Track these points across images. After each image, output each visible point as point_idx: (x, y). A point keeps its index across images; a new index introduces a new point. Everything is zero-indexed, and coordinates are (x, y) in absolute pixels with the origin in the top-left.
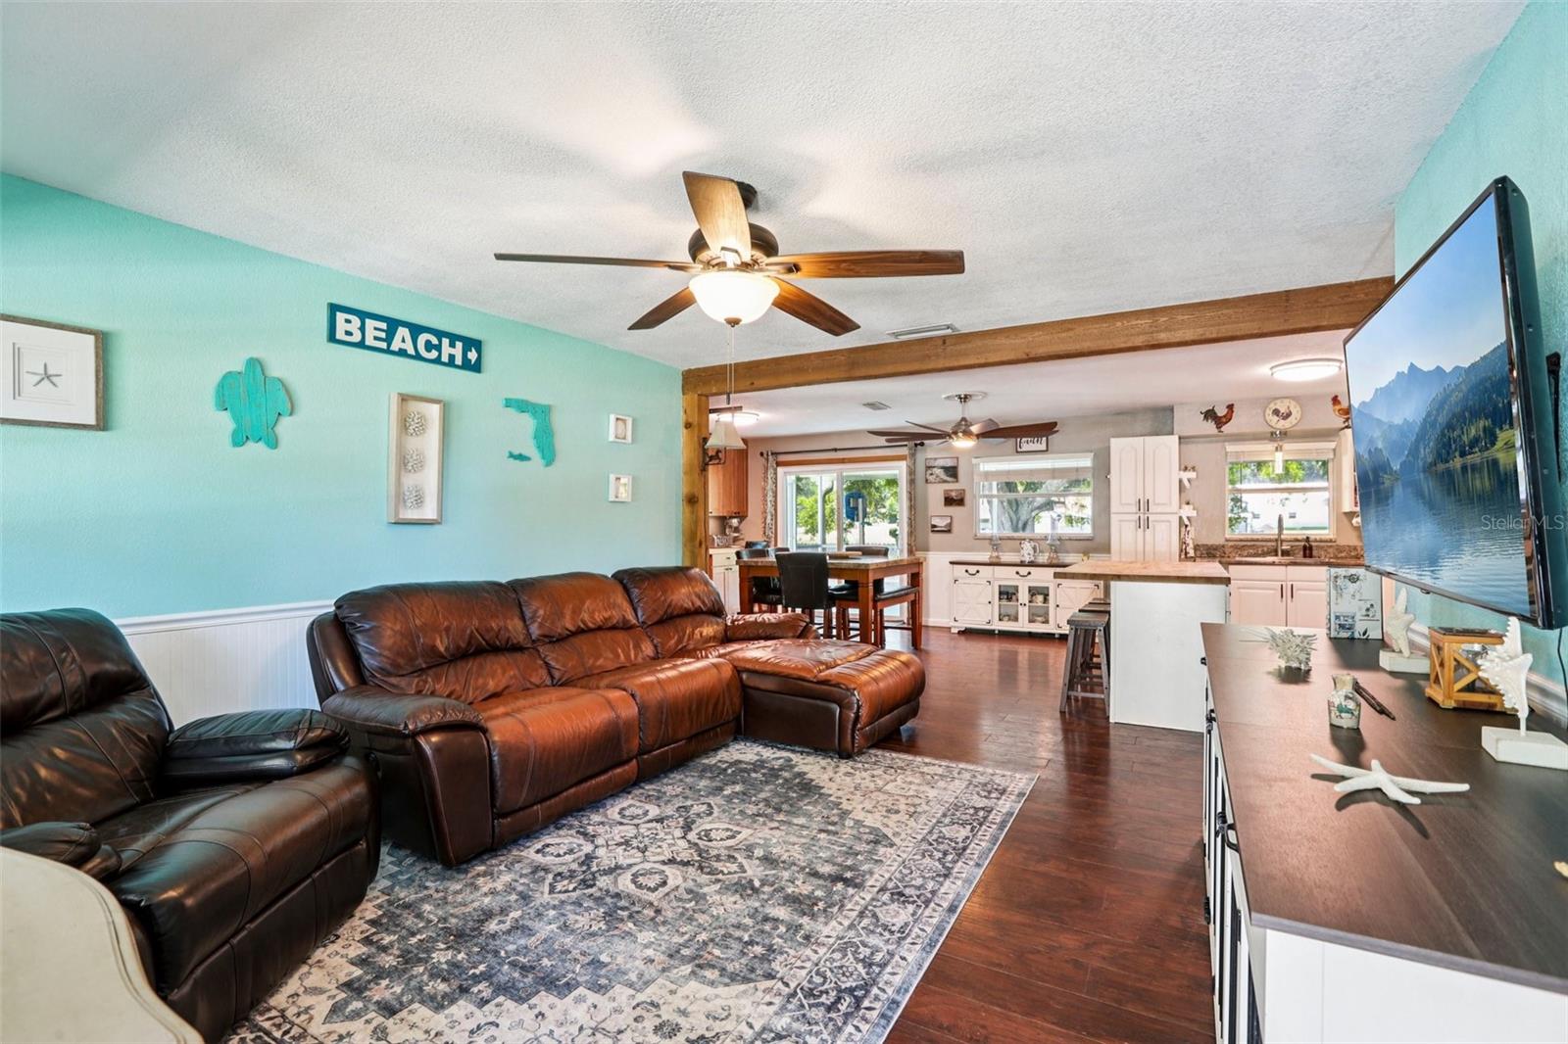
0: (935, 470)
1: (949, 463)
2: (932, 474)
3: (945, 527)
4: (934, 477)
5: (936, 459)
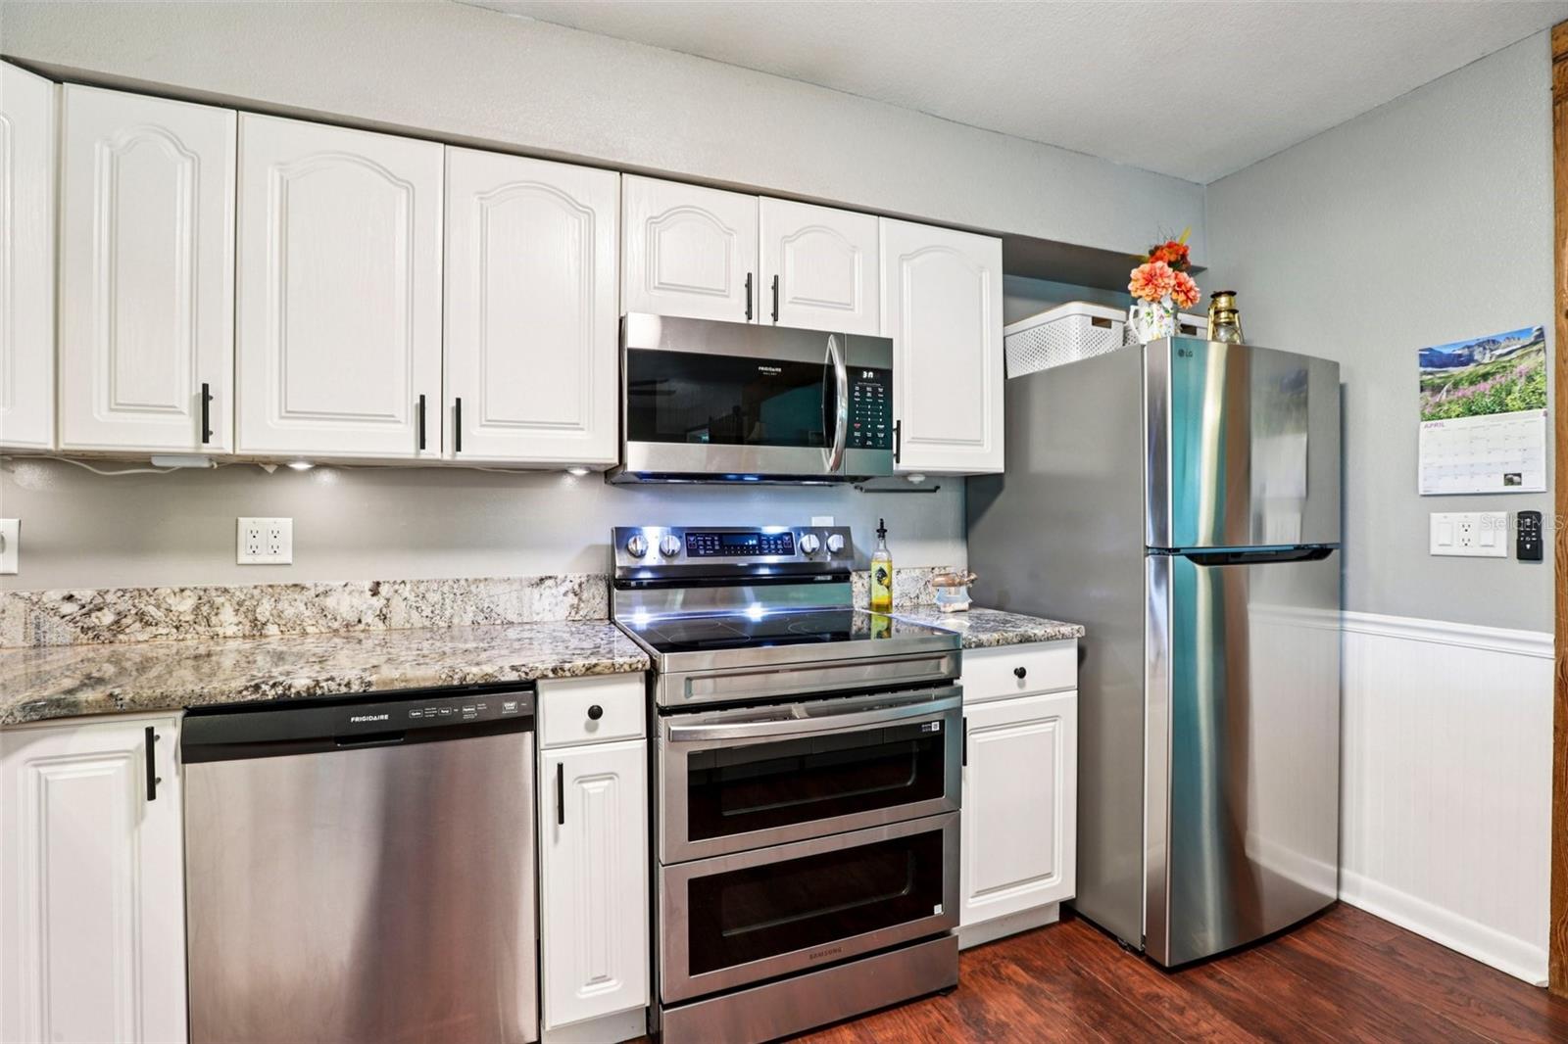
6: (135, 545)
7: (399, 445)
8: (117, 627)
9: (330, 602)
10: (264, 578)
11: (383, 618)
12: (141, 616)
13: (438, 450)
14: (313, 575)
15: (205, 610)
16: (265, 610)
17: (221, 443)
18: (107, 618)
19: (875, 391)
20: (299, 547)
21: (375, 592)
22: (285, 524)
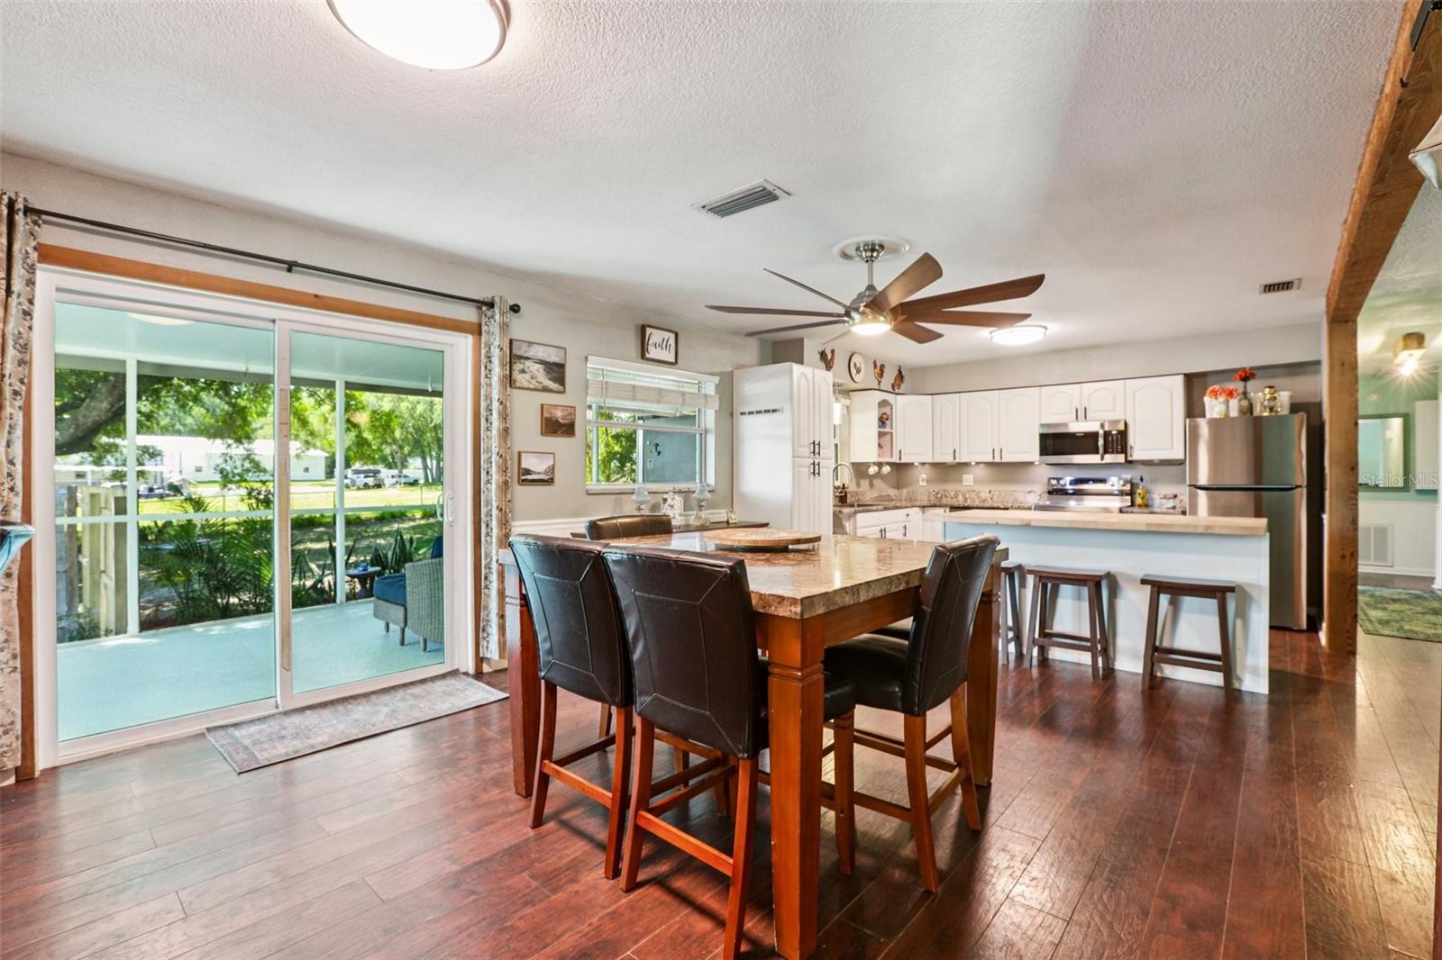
0: (528, 363)
1: (554, 357)
2: (523, 371)
3: (546, 472)
4: (527, 376)
5: (530, 344)
6: (944, 480)
7: (991, 460)
8: (941, 497)
9: (981, 494)
10: (967, 489)
11: (992, 499)
12: (946, 496)
13: (997, 460)
14: (977, 488)
15: (956, 495)
16: (967, 496)
17: (958, 460)
18: (939, 495)
19: (1117, 438)
20: (975, 481)
21: (990, 492)
22: (972, 476)
